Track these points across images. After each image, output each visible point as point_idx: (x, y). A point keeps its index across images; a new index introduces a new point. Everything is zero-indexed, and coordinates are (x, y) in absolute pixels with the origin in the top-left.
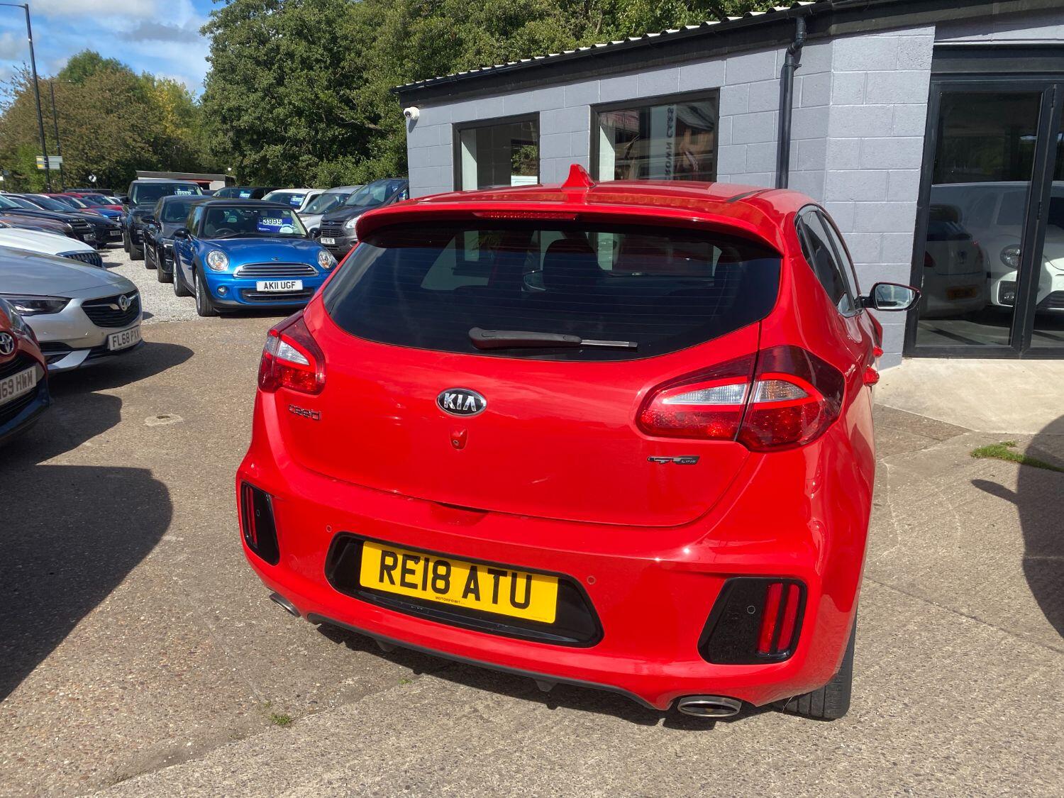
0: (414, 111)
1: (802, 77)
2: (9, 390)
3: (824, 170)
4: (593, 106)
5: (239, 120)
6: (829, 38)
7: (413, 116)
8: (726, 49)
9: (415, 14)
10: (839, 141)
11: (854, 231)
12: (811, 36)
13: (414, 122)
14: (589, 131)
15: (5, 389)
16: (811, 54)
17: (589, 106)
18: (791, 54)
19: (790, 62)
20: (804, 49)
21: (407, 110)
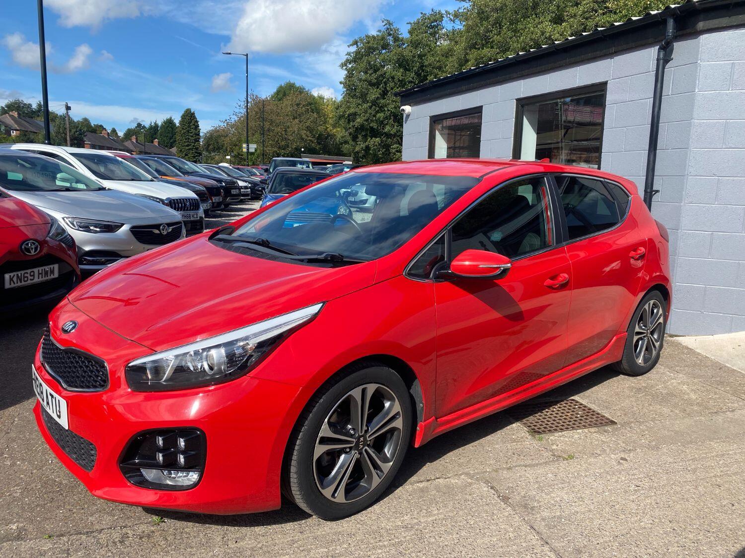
0: (407, 109)
1: (673, 69)
2: (30, 278)
3: (688, 148)
4: (518, 100)
5: (354, 121)
6: (696, 34)
7: (407, 112)
8: (613, 49)
9: (473, 46)
10: (704, 123)
11: (716, 203)
12: (680, 33)
13: (408, 116)
14: (514, 119)
15: (27, 277)
16: (680, 48)
17: (515, 100)
18: (662, 49)
19: (661, 56)
20: (676, 45)
21: (403, 107)
